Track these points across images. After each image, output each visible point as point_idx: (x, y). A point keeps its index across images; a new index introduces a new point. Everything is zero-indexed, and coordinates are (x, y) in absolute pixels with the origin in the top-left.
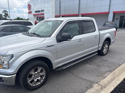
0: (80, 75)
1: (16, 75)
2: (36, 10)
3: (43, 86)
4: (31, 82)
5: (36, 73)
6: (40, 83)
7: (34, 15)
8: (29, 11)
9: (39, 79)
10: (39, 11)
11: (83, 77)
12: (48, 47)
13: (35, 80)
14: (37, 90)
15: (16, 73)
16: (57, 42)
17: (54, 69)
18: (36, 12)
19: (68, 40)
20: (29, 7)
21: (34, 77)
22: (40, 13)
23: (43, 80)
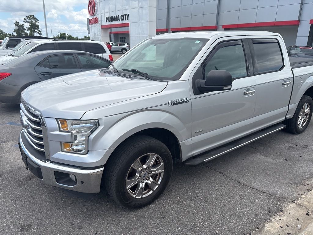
0: (245, 180)
1: (102, 169)
2: (108, 15)
3: (156, 202)
4: (134, 188)
5: (145, 166)
6: (151, 192)
7: (104, 28)
8: (92, 17)
9: (149, 182)
10: (116, 18)
11: (254, 185)
12: (175, 104)
13: (142, 185)
14: (144, 209)
15: (104, 166)
16: (195, 94)
17: (183, 160)
18: (109, 19)
19: (225, 88)
20: (92, 7)
21: (139, 178)
22: (120, 22)
23: (157, 186)
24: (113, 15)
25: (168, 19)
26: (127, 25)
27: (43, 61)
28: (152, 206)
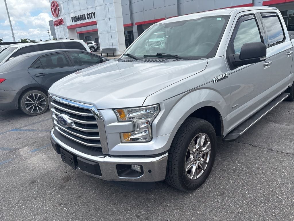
0: (275, 147)
1: (167, 154)
2: (73, 15)
5: (197, 147)
6: (203, 171)
7: (71, 28)
8: (56, 19)
10: (82, 18)
14: (200, 190)
15: (168, 151)
17: (224, 136)
18: (74, 19)
20: (55, 8)
22: (87, 21)
23: (207, 165)
24: (78, 14)
25: (131, 14)
26: (95, 23)
27: (35, 62)
28: (205, 185)
